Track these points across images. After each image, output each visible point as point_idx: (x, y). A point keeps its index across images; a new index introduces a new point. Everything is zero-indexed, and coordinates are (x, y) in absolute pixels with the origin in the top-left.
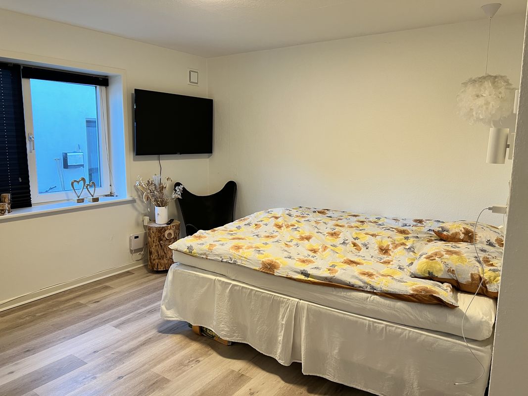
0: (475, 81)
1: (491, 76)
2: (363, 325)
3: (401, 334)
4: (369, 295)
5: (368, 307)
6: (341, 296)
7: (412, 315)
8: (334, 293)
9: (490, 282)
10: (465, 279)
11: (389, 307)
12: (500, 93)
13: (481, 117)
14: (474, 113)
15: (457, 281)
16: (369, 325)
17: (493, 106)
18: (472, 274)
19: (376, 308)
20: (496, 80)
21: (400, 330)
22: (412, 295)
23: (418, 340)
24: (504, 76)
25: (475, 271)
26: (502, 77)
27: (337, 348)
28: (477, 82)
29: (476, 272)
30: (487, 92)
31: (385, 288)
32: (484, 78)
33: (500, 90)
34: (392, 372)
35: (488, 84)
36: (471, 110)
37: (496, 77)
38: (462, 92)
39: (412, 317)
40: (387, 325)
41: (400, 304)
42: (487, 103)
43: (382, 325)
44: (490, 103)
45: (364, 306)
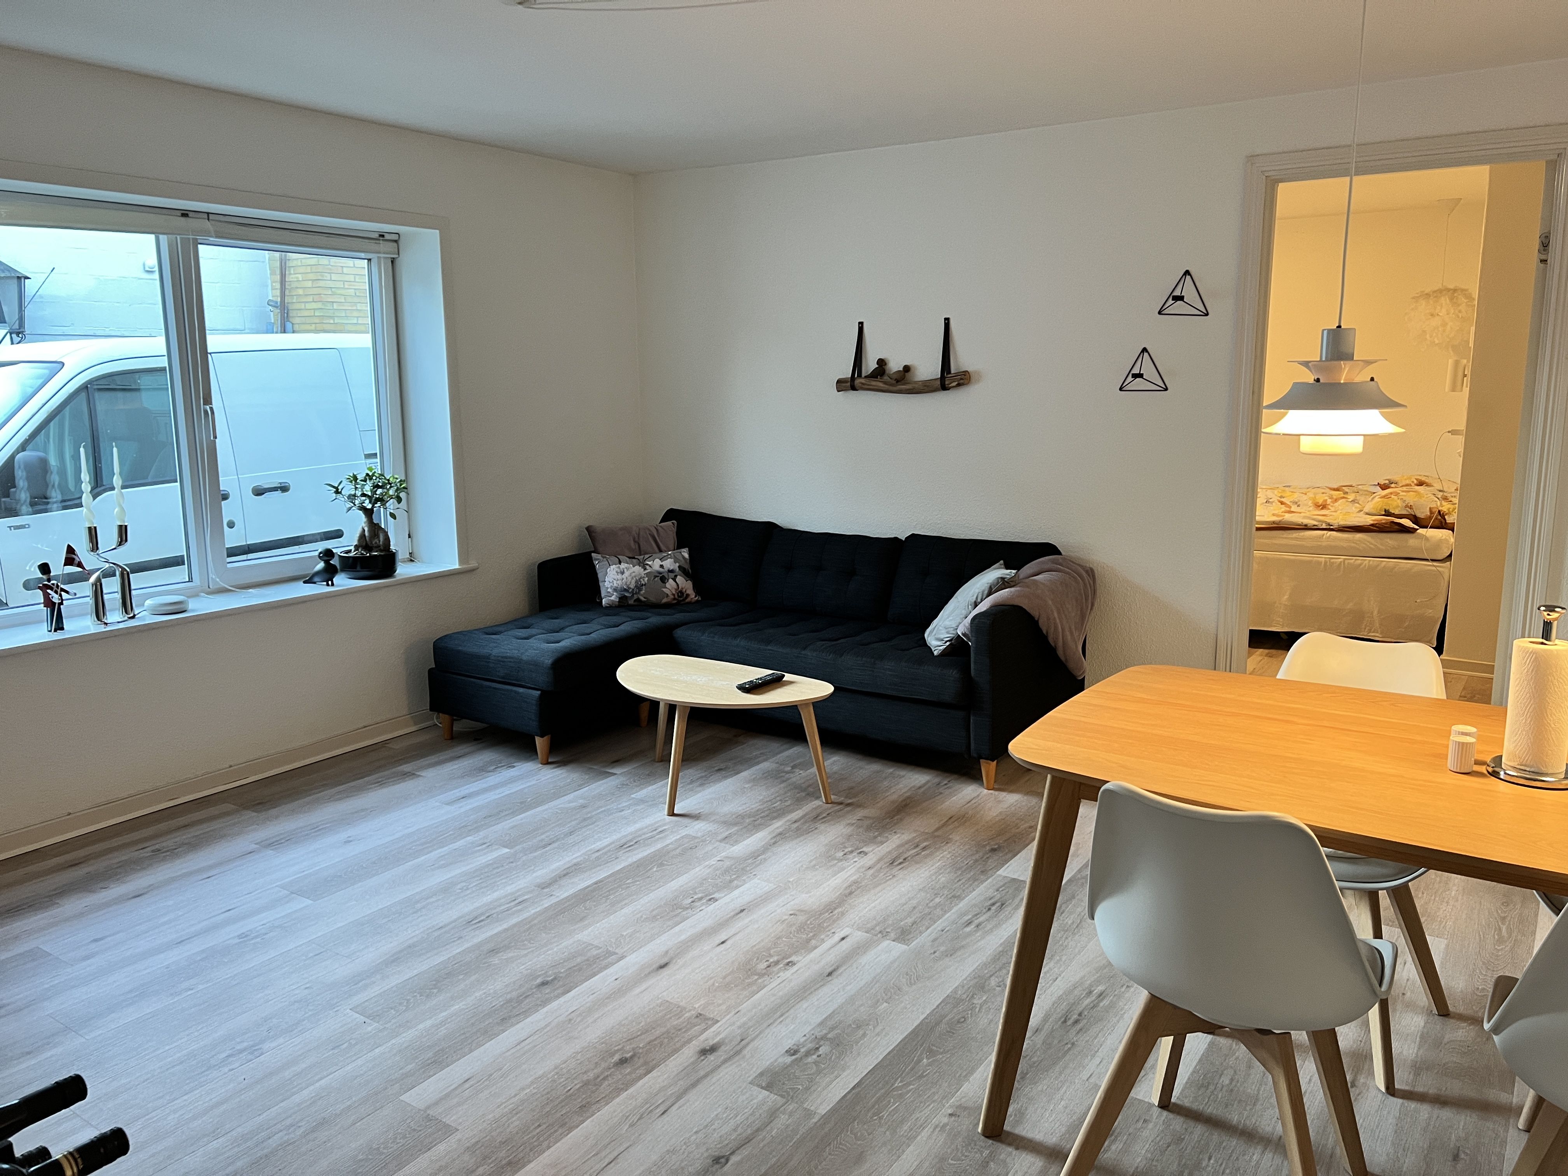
0: (1428, 295)
1: (1449, 290)
2: (1319, 563)
3: (1360, 565)
4: (1325, 532)
5: (1324, 544)
6: (1292, 538)
7: (1372, 544)
8: (1285, 536)
9: (1449, 513)
10: (1422, 514)
11: (1347, 540)
12: (1460, 311)
13: (1437, 342)
14: (1428, 336)
15: (1415, 516)
16: (1326, 562)
17: (1451, 328)
18: (1430, 508)
19: (1333, 544)
20: (1455, 295)
21: (1359, 562)
22: (1372, 525)
23: (1379, 568)
24: (1466, 290)
25: (1433, 505)
26: (1463, 290)
27: (1288, 593)
28: (1432, 297)
29: (1435, 506)
30: (1444, 310)
31: (1343, 523)
32: (1440, 291)
33: (1460, 308)
34: (1350, 606)
35: (1445, 300)
36: (1424, 331)
37: (1455, 290)
38: (1412, 309)
39: (1372, 546)
40: (1345, 559)
41: (1359, 536)
42: (1444, 324)
43: (1340, 560)
44: (1447, 324)
45: (1319, 543)
